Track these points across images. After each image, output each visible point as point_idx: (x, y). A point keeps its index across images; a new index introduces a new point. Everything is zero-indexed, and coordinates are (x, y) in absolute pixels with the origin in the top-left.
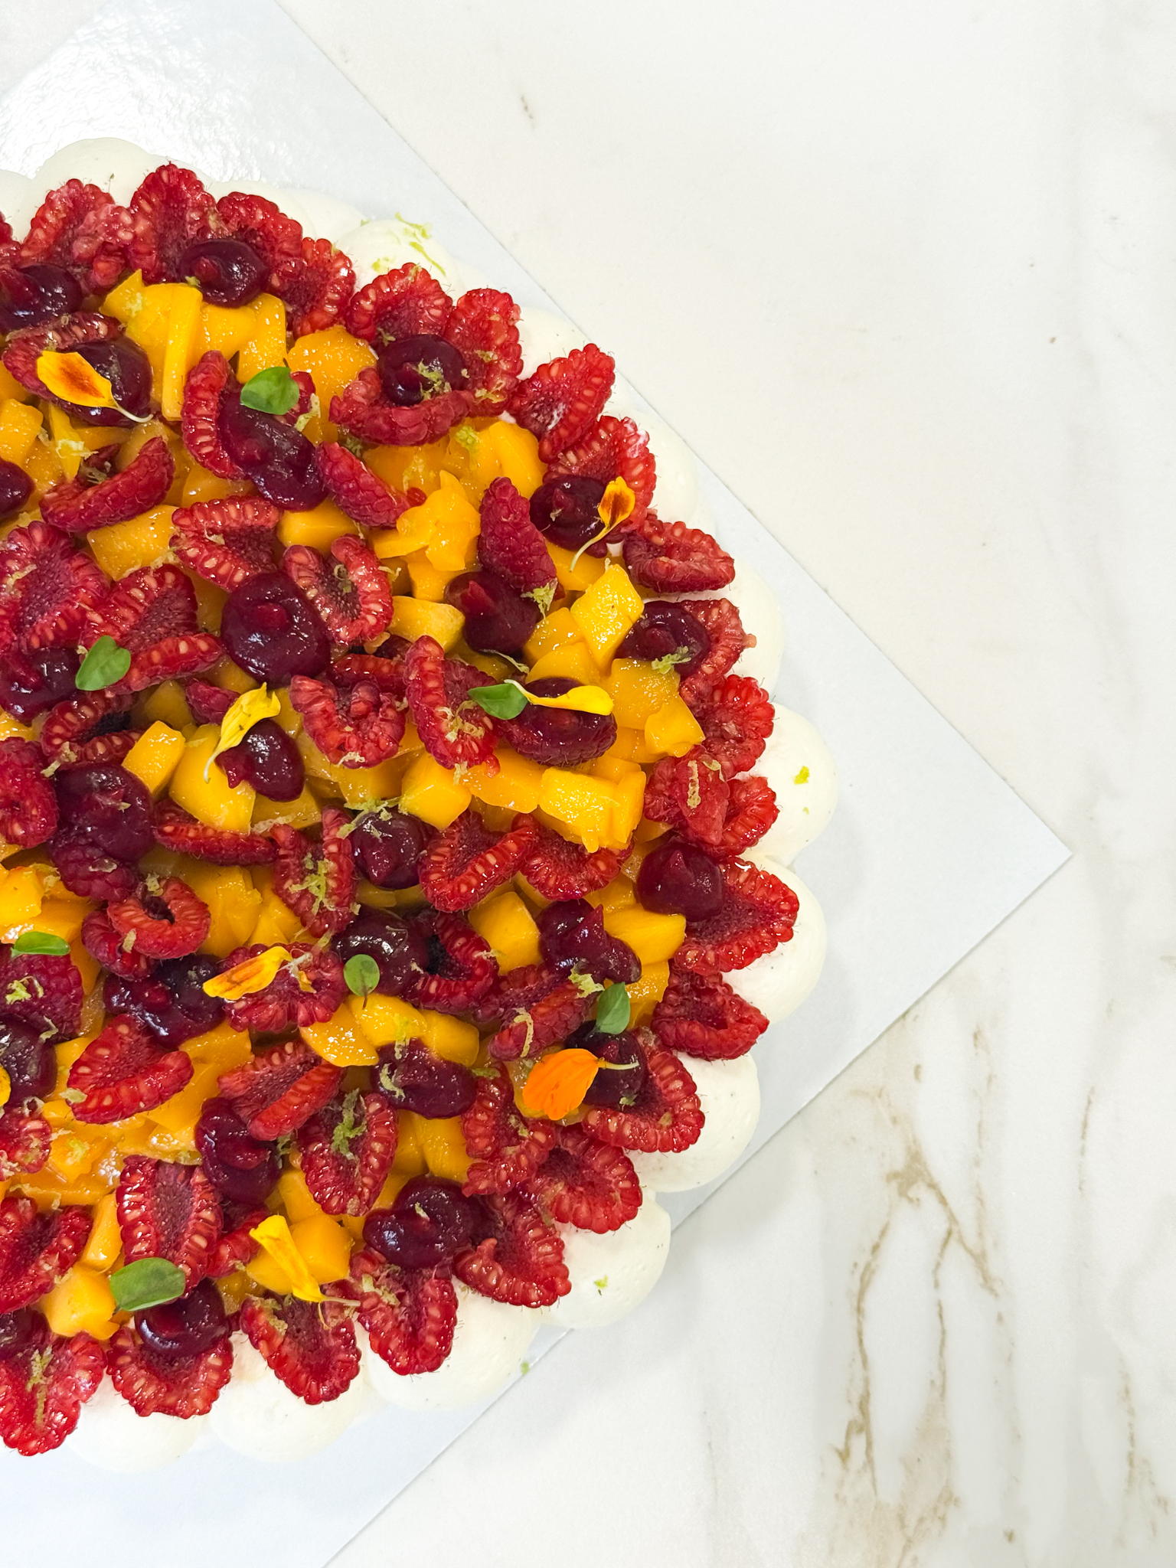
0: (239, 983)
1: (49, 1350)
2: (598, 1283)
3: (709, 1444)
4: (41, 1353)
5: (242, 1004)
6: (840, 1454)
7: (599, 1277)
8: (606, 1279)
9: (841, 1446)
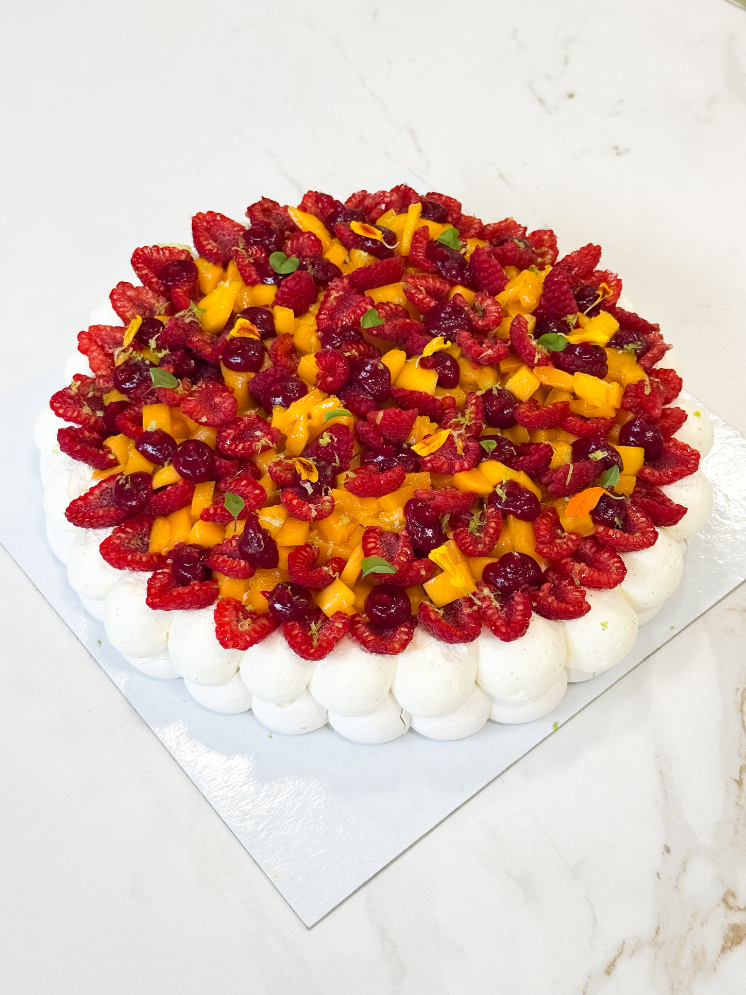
0: (428, 445)
1: (320, 622)
2: (602, 624)
3: (661, 773)
4: (315, 624)
5: (429, 458)
6: (737, 782)
7: (604, 621)
8: (607, 623)
9: (737, 779)
